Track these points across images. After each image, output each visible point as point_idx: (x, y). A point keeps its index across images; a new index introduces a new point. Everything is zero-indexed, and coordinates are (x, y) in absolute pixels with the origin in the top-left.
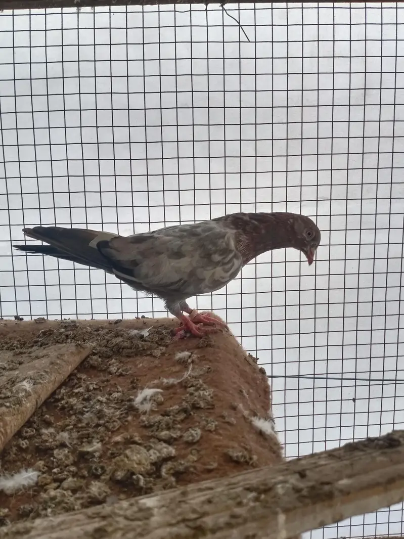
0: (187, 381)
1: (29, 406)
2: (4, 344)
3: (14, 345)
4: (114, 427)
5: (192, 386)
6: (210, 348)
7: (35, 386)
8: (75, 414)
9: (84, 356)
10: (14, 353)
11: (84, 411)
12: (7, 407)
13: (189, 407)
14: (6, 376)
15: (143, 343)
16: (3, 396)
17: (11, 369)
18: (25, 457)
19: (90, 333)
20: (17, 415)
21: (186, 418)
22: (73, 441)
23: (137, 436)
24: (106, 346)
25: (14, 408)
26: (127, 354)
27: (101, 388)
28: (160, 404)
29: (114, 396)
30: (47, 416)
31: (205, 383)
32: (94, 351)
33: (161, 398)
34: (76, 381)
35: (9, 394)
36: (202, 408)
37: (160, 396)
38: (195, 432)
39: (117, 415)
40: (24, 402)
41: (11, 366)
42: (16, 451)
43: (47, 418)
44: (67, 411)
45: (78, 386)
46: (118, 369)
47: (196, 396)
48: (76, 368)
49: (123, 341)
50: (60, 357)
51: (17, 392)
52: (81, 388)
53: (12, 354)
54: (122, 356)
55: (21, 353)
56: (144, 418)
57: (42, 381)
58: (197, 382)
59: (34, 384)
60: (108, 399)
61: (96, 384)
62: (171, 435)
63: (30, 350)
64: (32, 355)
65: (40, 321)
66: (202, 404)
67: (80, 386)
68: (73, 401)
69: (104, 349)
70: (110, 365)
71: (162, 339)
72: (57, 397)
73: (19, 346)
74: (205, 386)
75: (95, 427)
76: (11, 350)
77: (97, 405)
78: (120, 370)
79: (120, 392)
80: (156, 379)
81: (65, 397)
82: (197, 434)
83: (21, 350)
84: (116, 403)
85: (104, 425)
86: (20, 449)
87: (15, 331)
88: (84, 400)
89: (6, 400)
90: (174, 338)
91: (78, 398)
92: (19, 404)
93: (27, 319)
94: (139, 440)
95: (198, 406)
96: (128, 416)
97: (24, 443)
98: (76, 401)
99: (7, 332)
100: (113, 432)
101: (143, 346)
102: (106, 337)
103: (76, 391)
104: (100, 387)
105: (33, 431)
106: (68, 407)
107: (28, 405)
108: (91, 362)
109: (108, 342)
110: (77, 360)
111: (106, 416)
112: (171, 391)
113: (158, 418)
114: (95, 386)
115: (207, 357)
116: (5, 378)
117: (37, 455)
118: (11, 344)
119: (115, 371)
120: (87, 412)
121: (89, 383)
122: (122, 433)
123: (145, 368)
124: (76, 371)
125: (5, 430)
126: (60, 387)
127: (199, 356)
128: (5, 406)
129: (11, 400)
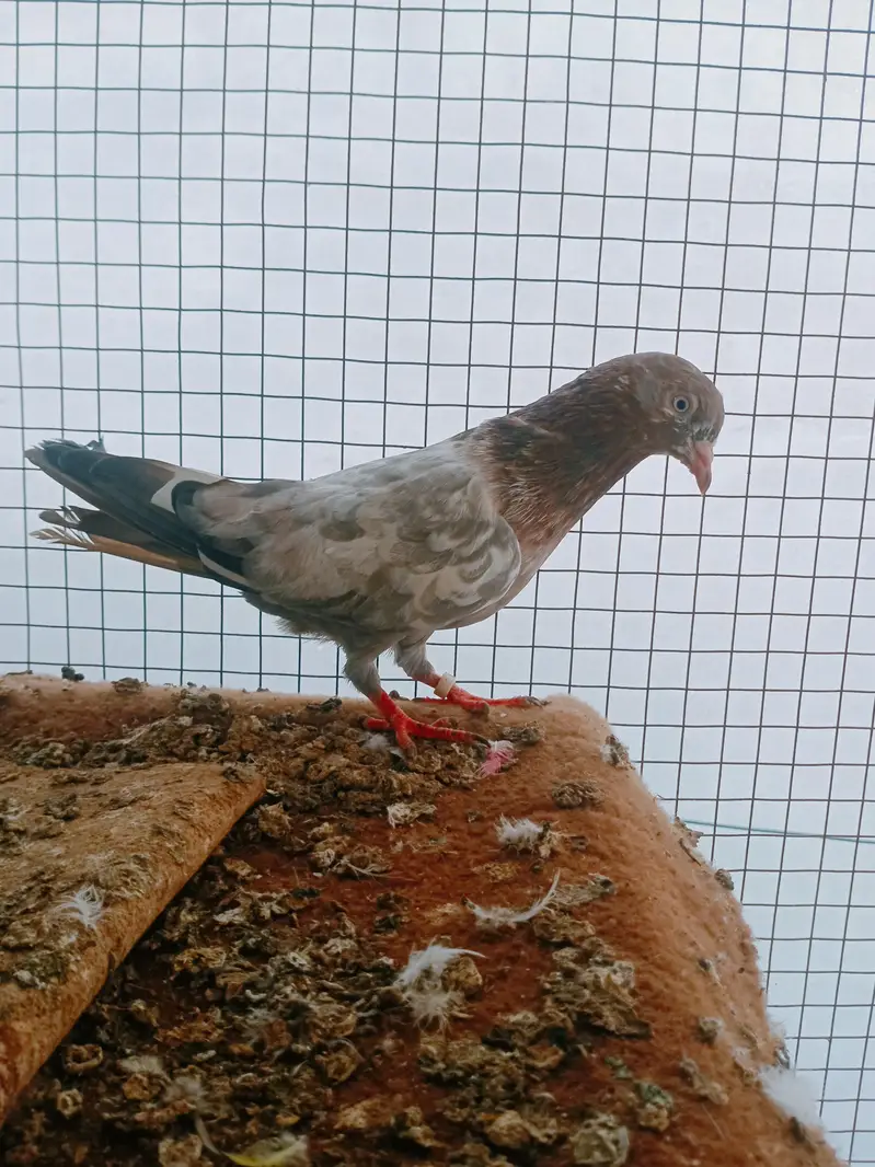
0: (544, 921)
1: (87, 975)
2: (28, 749)
3: (55, 754)
4: (340, 1071)
5: (566, 943)
6: (593, 814)
7: (109, 910)
8: (220, 1003)
9: (244, 805)
10: (55, 778)
11: (248, 1001)
12: (23, 986)
13: (570, 1025)
14: (29, 859)
15: (401, 776)
16: (11, 940)
17: (42, 836)
18: (69, 1151)
19: (259, 733)
20: (52, 1011)
21: (563, 1064)
22: (217, 1109)
23: (418, 1117)
24: (302, 777)
25: (43, 990)
26: (359, 807)
27: (294, 916)
28: (472, 995)
29: (334, 950)
30: (139, 1004)
31: (601, 933)
32: (270, 791)
33: (475, 976)
34: (221, 884)
35: (30, 937)
36: (611, 1033)
37: (473, 969)
38: (612, 1136)
39: (347, 1027)
40: (73, 967)
41: (43, 826)
42: (43, 1131)
43: (139, 1011)
44: (198, 988)
45: (226, 901)
46: (339, 856)
47: (585, 986)
48: (224, 843)
49: (348, 766)
50: (180, 808)
51: (55, 934)
52: (236, 910)
53: (48, 782)
54: (346, 811)
55: (73, 781)
56: (430, 1045)
57: (127, 894)
58: (578, 932)
59: (106, 905)
60: (316, 959)
61: (280, 903)
62: (526, 1131)
63: (97, 772)
64: (101, 789)
65: (127, 688)
66: (611, 1020)
67: (234, 904)
68: (217, 957)
69: (298, 787)
70: (317, 840)
71: (450, 766)
72: (167, 935)
73: (67, 756)
74: (607, 949)
75: (280, 1059)
76: (46, 768)
77: (286, 984)
78: (345, 860)
79: (350, 937)
80: (450, 900)
81: (191, 939)
82: (616, 1142)
83: (75, 772)
84: (339, 976)
85: (308, 1060)
86: (56, 1121)
87: (60, 712)
88: (245, 952)
89: (20, 958)
90: (483, 765)
91: (228, 943)
92: (57, 974)
93: (92, 677)
94: (426, 1136)
95: (599, 1023)
96: (381, 1034)
97: (69, 1100)
98: (224, 956)
99: (41, 712)
100: (337, 1088)
101: (402, 785)
102: (303, 750)
103: (223, 918)
104: (291, 911)
105: (95, 1055)
106: (200, 974)
107: (85, 974)
108: (264, 825)
109: (307, 763)
110: (228, 818)
111: (316, 1026)
112: (500, 949)
113: (478, 1053)
114: (277, 909)
115: (589, 841)
116: (25, 864)
117: (107, 1149)
118: (47, 750)
119: (328, 862)
120: (258, 1004)
121: (260, 895)
122: (368, 1096)
123: (413, 857)
124: (221, 852)
125: (13, 1069)
126: (177, 901)
127: (566, 836)
128: (17, 980)
129: (34, 958)
